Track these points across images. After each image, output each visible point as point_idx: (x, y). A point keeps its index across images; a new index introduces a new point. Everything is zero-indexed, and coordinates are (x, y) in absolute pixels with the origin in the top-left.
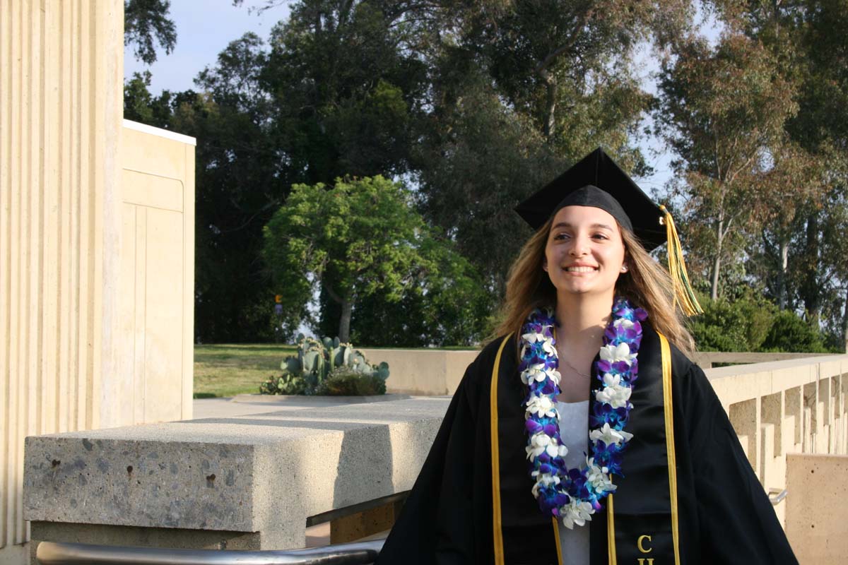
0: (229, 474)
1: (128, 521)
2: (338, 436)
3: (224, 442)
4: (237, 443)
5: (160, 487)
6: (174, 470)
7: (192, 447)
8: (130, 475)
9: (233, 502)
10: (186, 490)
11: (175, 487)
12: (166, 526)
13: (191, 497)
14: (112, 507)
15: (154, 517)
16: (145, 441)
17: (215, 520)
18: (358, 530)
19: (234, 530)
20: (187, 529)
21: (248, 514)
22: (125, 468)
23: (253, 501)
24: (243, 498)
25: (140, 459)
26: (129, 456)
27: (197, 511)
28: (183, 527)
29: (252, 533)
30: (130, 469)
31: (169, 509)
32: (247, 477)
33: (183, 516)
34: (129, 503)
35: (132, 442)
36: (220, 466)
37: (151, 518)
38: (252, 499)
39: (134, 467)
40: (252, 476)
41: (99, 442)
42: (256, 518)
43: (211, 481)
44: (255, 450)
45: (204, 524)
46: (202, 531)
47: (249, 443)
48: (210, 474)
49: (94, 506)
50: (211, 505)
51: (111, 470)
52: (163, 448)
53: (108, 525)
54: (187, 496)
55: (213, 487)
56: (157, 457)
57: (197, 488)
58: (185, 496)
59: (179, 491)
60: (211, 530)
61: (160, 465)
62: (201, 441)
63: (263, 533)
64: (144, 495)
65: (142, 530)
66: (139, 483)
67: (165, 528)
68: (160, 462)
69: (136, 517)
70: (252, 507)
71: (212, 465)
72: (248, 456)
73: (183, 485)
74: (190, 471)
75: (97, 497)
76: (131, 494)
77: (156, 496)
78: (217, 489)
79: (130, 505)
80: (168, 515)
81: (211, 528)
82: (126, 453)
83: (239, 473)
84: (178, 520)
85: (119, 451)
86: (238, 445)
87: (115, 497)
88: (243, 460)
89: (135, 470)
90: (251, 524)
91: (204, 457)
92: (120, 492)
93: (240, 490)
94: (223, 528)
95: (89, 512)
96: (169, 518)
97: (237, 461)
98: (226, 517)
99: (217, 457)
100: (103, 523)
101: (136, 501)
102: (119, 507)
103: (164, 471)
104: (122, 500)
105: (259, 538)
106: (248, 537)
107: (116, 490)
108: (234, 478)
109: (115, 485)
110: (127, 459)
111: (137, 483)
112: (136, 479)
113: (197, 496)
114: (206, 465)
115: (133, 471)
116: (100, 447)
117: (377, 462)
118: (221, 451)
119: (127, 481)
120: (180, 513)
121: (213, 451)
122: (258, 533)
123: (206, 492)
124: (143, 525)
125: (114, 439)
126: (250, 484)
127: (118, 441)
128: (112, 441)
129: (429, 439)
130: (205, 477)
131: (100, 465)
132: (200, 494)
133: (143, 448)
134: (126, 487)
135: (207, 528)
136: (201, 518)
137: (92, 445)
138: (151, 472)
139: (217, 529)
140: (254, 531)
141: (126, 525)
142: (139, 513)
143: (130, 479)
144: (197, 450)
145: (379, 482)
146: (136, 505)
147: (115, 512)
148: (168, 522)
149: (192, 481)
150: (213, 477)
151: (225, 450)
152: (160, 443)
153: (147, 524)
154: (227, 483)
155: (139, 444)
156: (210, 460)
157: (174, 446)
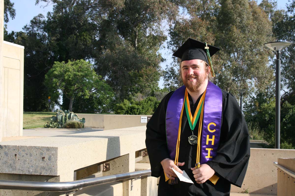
0: (50, 157)
1: (15, 172)
2: (84, 144)
3: (48, 146)
4: (53, 146)
5: (26, 161)
6: (31, 155)
7: (37, 148)
8: (16, 157)
9: (51, 166)
10: (35, 162)
11: (31, 161)
12: (28, 174)
13: (37, 164)
14: (9, 168)
15: (24, 171)
16: (21, 146)
17: (45, 172)
18: (85, 173)
19: (51, 175)
20: (35, 175)
21: (56, 170)
22: (14, 155)
23: (58, 165)
24: (54, 164)
25: (19, 152)
26: (15, 151)
27: (39, 169)
28: (34, 174)
29: (57, 176)
30: (16, 155)
31: (29, 168)
32: (56, 158)
33: (34, 170)
34: (15, 166)
35: (17, 146)
36: (47, 154)
37: (23, 171)
38: (57, 165)
39: (17, 154)
40: (57, 157)
41: (5, 146)
42: (58, 171)
43: (43, 159)
44: (58, 149)
45: (41, 173)
46: (40, 175)
47: (56, 147)
48: (43, 157)
49: (3, 167)
50: (43, 167)
51: (9, 155)
52: (27, 148)
53: (8, 174)
54: (35, 164)
55: (44, 161)
56: (25, 151)
57: (39, 161)
58: (35, 163)
59: (33, 162)
60: (44, 175)
61: (26, 154)
62: (40, 146)
63: (60, 176)
64: (21, 164)
65: (20, 175)
66: (19, 159)
67: (27, 175)
68: (26, 152)
69: (18, 171)
70: (57, 167)
71: (44, 154)
72: (56, 150)
73: (34, 160)
74: (36, 156)
75: (5, 164)
76: (16, 163)
77: (25, 164)
78: (46, 162)
79: (16, 167)
80: (29, 170)
81: (43, 175)
82: (14, 150)
83: (53, 157)
84: (32, 172)
85: (12, 149)
86: (53, 147)
87: (11, 164)
88: (54, 152)
89: (17, 155)
90: (57, 173)
91: (41, 151)
92: (12, 162)
93: (53, 162)
94: (47, 174)
95: (1, 169)
96: (29, 171)
97: (52, 152)
98: (48, 171)
99: (45, 151)
100: (6, 173)
101: (18, 166)
102: (12, 168)
103: (27, 156)
104: (13, 165)
105: (59, 178)
106: (56, 177)
107: (11, 162)
108: (51, 158)
109: (11, 160)
110: (15, 152)
111: (18, 160)
112: (18, 158)
113: (39, 164)
114: (42, 154)
115: (17, 156)
116: (5, 147)
117: (95, 152)
118: (47, 150)
119: (15, 159)
120: (33, 170)
121: (44, 149)
122: (59, 176)
123: (42, 163)
124: (20, 173)
125: (10, 145)
126: (57, 160)
127: (12, 146)
128: (10, 146)
129: (111, 144)
130: (41, 158)
131: (5, 154)
132: (39, 163)
133: (20, 148)
134: (14, 161)
135: (42, 174)
136: (40, 171)
137: (2, 147)
138: (23, 156)
139: (45, 175)
140: (58, 176)
141: (14, 173)
142: (19, 170)
143: (16, 158)
144: (38, 149)
145: (96, 158)
146: (18, 167)
147: (11, 169)
148: (29, 172)
149: (37, 159)
150: (44, 158)
151: (48, 149)
152: (26, 147)
153: (21, 173)
154: (49, 160)
155: (19, 146)
156: (43, 152)
157: (31, 147)
